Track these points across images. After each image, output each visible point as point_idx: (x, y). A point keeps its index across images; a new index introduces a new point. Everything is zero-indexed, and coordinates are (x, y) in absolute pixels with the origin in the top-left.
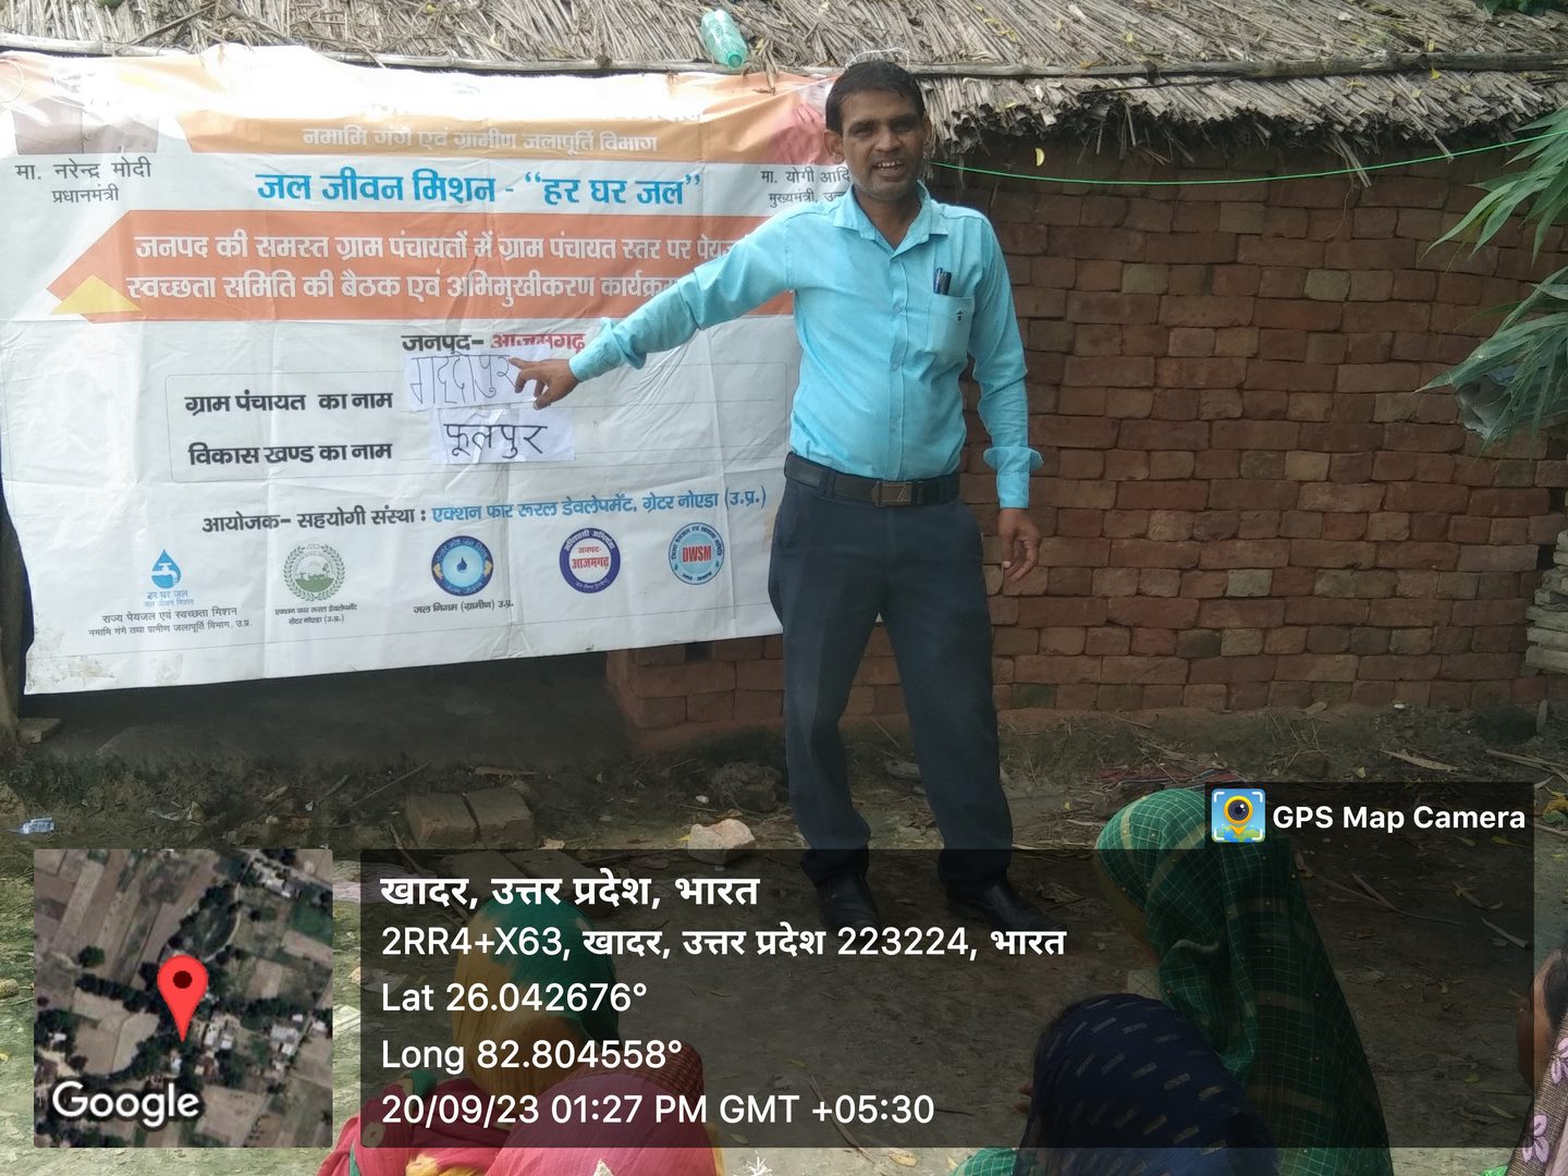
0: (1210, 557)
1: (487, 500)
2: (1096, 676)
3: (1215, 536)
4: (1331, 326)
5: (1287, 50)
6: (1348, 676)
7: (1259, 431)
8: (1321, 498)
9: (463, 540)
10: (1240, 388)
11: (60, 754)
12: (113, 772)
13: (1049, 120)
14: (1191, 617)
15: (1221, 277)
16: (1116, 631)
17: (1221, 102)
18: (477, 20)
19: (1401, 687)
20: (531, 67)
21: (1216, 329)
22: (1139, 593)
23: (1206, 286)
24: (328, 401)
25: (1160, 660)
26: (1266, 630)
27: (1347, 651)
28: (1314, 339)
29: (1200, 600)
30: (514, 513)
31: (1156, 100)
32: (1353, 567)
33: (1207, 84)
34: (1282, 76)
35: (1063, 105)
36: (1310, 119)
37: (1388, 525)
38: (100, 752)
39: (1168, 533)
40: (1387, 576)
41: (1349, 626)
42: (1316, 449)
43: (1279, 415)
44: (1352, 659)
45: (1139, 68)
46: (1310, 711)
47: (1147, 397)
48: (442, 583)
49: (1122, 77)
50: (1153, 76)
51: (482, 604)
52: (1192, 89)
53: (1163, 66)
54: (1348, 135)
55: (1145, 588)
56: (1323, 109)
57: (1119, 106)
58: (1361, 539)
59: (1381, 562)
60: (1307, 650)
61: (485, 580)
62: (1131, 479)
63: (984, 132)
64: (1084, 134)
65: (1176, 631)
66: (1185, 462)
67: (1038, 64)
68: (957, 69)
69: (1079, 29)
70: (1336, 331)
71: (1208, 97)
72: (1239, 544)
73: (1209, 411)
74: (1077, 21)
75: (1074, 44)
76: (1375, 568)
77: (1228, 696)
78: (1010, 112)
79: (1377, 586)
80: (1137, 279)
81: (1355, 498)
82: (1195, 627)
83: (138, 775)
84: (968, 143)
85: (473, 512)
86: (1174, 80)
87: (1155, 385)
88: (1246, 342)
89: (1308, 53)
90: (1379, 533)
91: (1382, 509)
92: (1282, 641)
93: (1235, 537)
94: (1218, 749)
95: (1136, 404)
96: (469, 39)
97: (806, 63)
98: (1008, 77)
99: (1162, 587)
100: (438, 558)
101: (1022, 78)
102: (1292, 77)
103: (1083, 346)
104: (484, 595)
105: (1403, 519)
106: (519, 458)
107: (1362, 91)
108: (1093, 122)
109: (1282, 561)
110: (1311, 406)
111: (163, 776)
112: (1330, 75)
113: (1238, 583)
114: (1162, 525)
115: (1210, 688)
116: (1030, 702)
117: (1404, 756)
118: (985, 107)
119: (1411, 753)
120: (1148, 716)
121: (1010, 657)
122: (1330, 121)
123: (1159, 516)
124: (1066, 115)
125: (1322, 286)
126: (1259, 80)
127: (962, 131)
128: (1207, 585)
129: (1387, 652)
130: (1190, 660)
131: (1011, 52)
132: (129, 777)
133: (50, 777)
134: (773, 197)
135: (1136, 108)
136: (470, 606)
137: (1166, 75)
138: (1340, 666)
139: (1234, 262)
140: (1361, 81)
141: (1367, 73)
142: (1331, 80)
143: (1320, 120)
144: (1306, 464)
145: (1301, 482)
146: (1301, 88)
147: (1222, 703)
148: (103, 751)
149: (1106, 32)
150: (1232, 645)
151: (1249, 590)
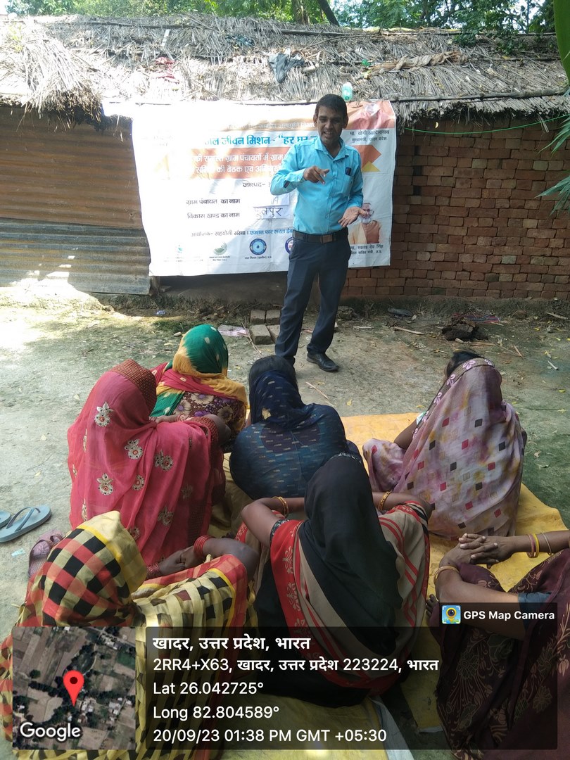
0: (496, 251)
1: (265, 229)
2: (458, 286)
3: (498, 245)
4: (541, 179)
5: (532, 88)
6: (540, 289)
7: (515, 213)
8: (534, 234)
9: (258, 240)
10: (509, 199)
11: (169, 295)
12: (181, 300)
13: (442, 113)
14: (490, 270)
15: (504, 163)
16: (466, 273)
17: (500, 106)
18: (277, 89)
19: (558, 293)
20: (287, 103)
21: (502, 180)
22: (473, 262)
23: (500, 166)
24: (223, 201)
25: (479, 282)
26: (513, 274)
27: (540, 282)
28: (534, 183)
29: (493, 264)
30: (273, 232)
31: (479, 105)
32: (544, 256)
33: (498, 100)
34: (527, 97)
35: (447, 108)
36: (530, 110)
37: (556, 243)
38: (179, 295)
39: (483, 244)
40: (555, 259)
41: (541, 274)
42: (533, 218)
43: (522, 207)
44: (542, 284)
45: (478, 96)
46: (526, 299)
47: (478, 201)
48: (253, 251)
49: (471, 99)
50: (482, 98)
51: (263, 257)
52: (493, 102)
53: (487, 95)
54: (544, 116)
55: (475, 260)
56: (535, 107)
57: (466, 108)
58: (547, 247)
59: (553, 254)
60: (527, 281)
61: (264, 251)
62: (472, 227)
63: (421, 118)
64: (454, 118)
65: (484, 274)
66: (490, 221)
67: (446, 96)
68: (418, 98)
69: (465, 83)
70: (543, 180)
71: (497, 104)
72: (506, 247)
73: (498, 206)
74: (466, 81)
75: (461, 89)
76: (551, 256)
77: (500, 294)
78: (430, 112)
79: (551, 262)
80: (477, 164)
81: (546, 234)
82: (491, 272)
83: (187, 301)
84: (415, 121)
85: (261, 232)
86: (489, 99)
87: (481, 197)
88: (512, 184)
89: (539, 88)
90: (553, 245)
91: (554, 238)
92: (519, 278)
93: (505, 245)
94: (493, 309)
95: (475, 203)
96: (274, 96)
97: (372, 98)
98: (434, 100)
99: (481, 260)
100: (251, 244)
101: (438, 100)
102: (530, 97)
103: (458, 185)
104: (263, 255)
105: (562, 241)
106: (275, 217)
107: (553, 101)
108: (457, 114)
109: (520, 253)
110: (532, 204)
111: (194, 302)
112: (544, 96)
113: (505, 260)
114: (482, 241)
115: (494, 291)
116: (438, 293)
117: (552, 314)
118: (422, 110)
119: (554, 313)
120: (474, 298)
121: (432, 279)
122: (537, 111)
123: (479, 238)
124: (448, 111)
125: (539, 166)
126: (519, 98)
127: (414, 117)
128: (495, 260)
129: (554, 282)
130: (488, 282)
131: (439, 92)
132: (185, 302)
133: (166, 300)
134: (354, 140)
135: (471, 109)
136: (260, 258)
137: (486, 98)
138: (538, 286)
139: (510, 158)
140: (554, 97)
141: (556, 95)
142: (543, 97)
143: (533, 111)
144: (530, 223)
145: (528, 229)
146: (532, 100)
147: (498, 295)
148: (180, 295)
149: (473, 84)
150: (502, 278)
151: (509, 261)
